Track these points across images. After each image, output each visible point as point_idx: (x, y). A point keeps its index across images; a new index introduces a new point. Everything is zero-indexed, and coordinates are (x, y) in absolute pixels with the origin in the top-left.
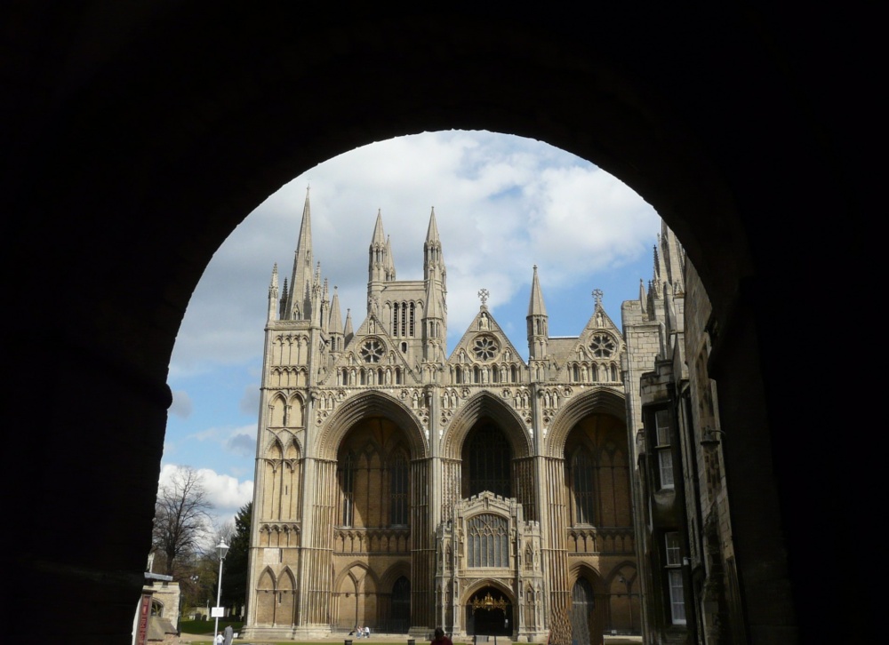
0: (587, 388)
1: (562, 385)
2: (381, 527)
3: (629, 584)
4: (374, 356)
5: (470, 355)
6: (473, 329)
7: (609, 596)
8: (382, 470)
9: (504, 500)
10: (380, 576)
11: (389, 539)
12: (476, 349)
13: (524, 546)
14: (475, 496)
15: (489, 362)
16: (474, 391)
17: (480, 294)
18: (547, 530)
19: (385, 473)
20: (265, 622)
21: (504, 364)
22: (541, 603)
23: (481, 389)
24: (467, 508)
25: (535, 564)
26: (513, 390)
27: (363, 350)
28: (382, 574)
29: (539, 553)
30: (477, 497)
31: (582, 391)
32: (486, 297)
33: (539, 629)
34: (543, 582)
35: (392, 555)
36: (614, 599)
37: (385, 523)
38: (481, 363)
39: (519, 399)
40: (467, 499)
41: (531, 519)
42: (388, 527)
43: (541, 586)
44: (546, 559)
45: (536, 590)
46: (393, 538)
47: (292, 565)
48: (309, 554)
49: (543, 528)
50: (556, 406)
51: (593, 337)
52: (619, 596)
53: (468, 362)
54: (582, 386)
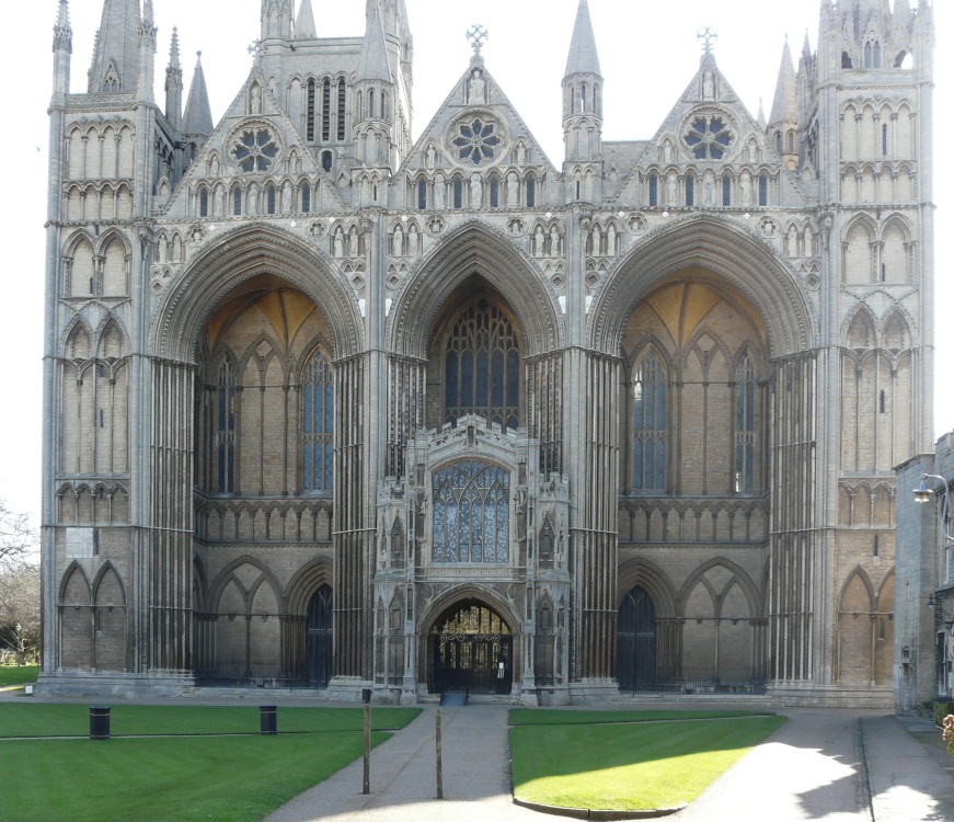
0: (675, 216)
1: (626, 209)
2: (285, 493)
3: (719, 600)
4: (259, 158)
5: (447, 154)
6: (455, 102)
7: (682, 622)
8: (286, 388)
9: (504, 432)
10: (284, 584)
11: (299, 516)
12: (459, 142)
13: (539, 521)
14: (449, 424)
15: (484, 167)
16: (454, 221)
17: (470, 35)
18: (582, 491)
19: (292, 394)
20: (76, 666)
21: (512, 170)
22: (566, 630)
23: (466, 218)
24: (434, 447)
25: (557, 556)
26: (529, 219)
27: (238, 147)
28: (287, 580)
29: (566, 536)
30: (454, 426)
31: (664, 223)
32: (482, 40)
33: (560, 681)
34: (571, 592)
35: (306, 545)
36: (690, 627)
37: (292, 487)
38: (468, 168)
39: (540, 238)
40: (435, 430)
41: (555, 470)
42: (298, 493)
43: (567, 598)
44: (579, 548)
45: (557, 606)
46: (307, 514)
47: (117, 558)
48: (146, 540)
49: (575, 488)
50: (611, 252)
51: (692, 120)
52: (699, 621)
53: (443, 164)
54: (665, 214)
